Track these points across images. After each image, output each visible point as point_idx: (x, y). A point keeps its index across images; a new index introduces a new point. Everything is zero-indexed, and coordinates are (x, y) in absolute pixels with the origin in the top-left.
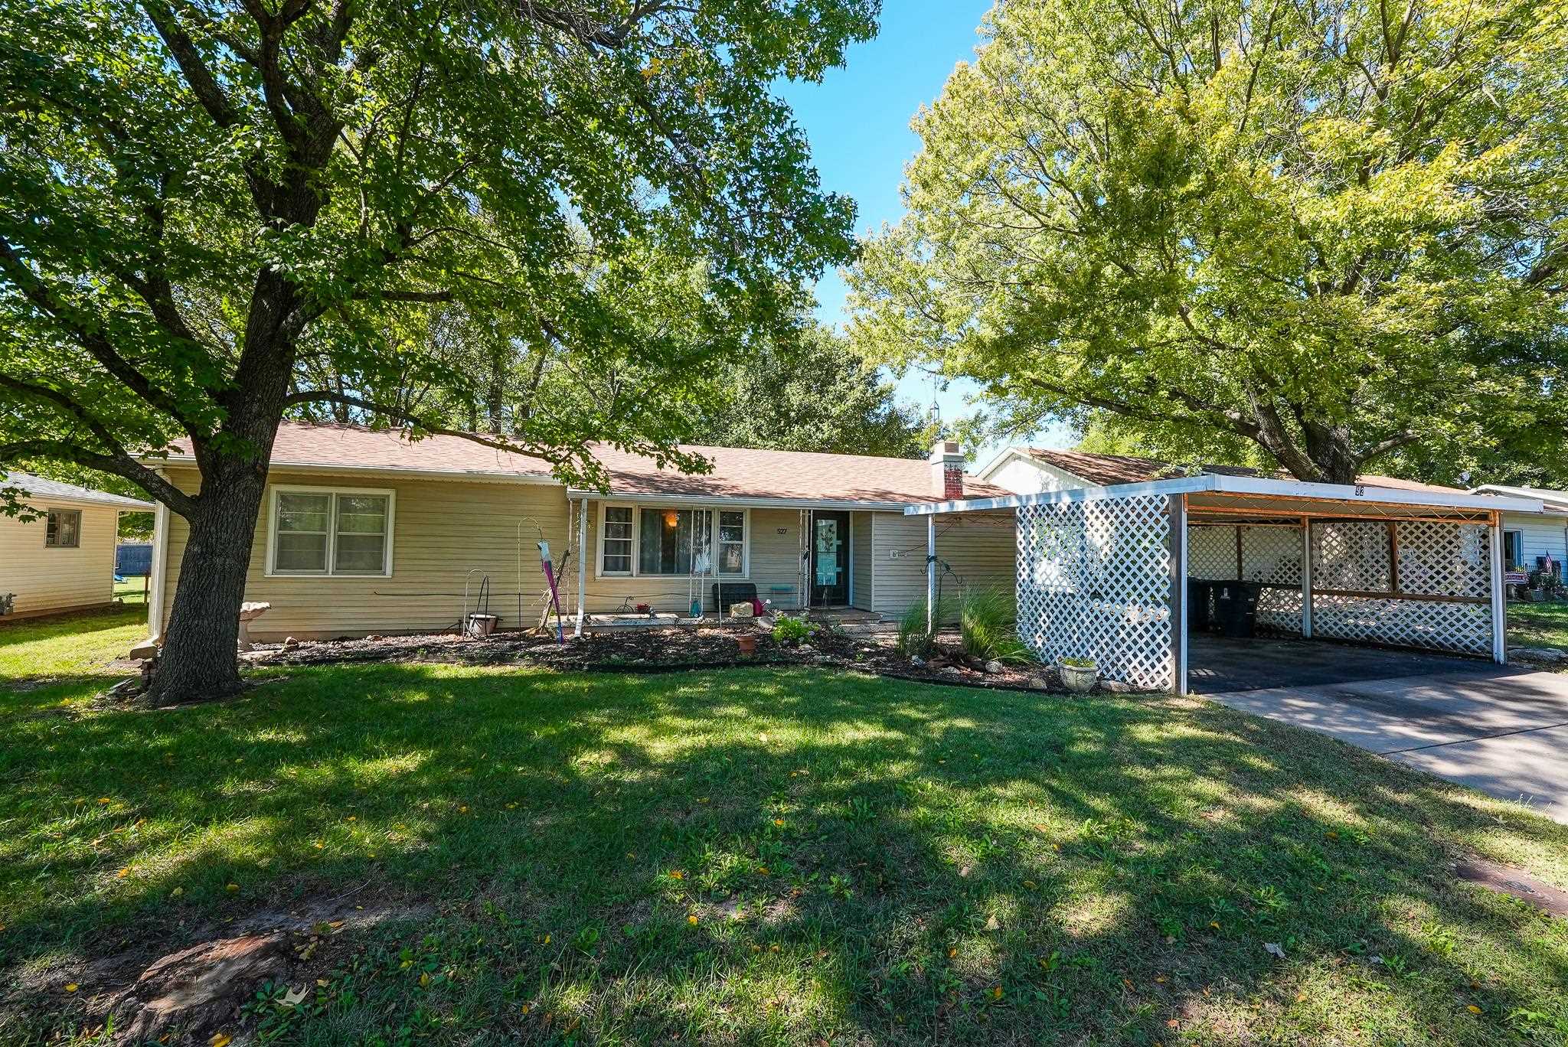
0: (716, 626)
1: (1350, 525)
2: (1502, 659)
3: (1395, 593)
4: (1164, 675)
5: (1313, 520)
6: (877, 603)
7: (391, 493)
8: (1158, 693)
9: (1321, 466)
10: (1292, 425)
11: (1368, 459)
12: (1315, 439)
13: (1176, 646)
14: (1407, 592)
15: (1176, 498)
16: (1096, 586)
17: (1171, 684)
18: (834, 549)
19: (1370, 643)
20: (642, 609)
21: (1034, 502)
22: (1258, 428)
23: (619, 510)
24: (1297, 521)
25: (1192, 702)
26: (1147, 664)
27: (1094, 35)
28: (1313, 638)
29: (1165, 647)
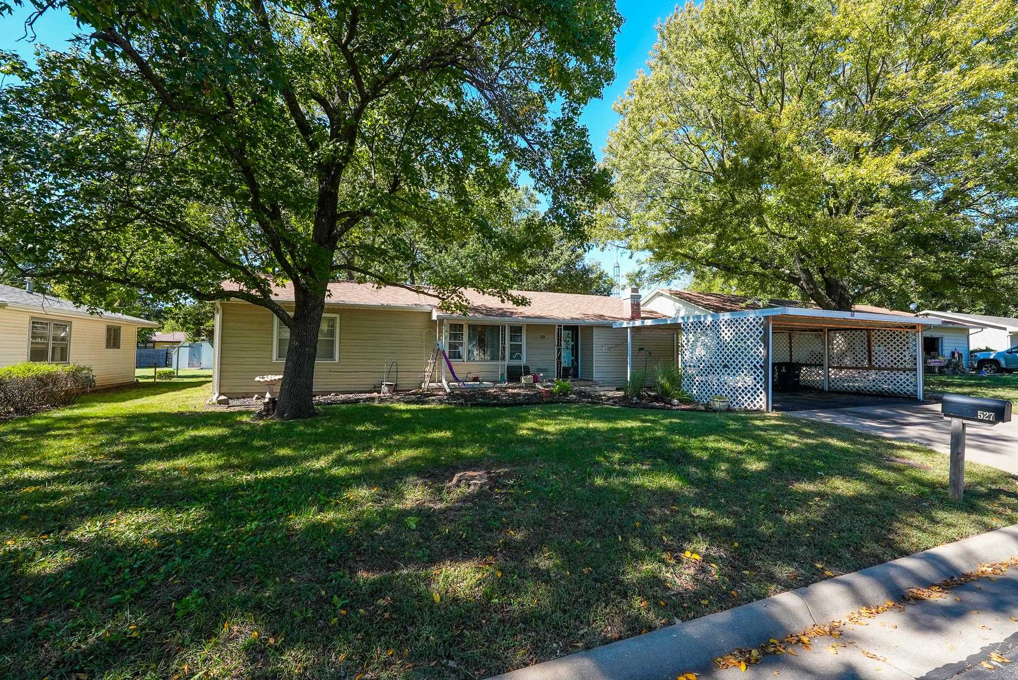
0: (515, 388)
1: (848, 332)
2: (922, 398)
3: (871, 367)
4: (761, 403)
5: (830, 330)
6: (596, 376)
7: (337, 316)
8: (758, 411)
9: (834, 300)
10: (817, 277)
11: (858, 298)
12: (832, 286)
13: (766, 389)
14: (877, 366)
15: (766, 318)
16: (726, 362)
17: (764, 407)
18: (570, 347)
19: (859, 393)
20: (475, 379)
21: (691, 320)
22: (799, 279)
23: (456, 325)
24: (821, 330)
25: (775, 414)
26: (752, 398)
27: (721, 76)
28: (829, 392)
29: (761, 389)
